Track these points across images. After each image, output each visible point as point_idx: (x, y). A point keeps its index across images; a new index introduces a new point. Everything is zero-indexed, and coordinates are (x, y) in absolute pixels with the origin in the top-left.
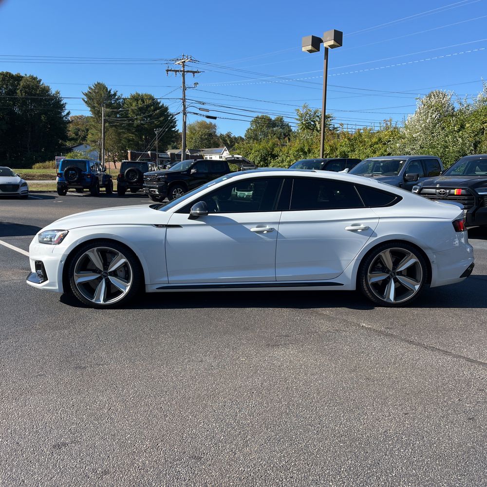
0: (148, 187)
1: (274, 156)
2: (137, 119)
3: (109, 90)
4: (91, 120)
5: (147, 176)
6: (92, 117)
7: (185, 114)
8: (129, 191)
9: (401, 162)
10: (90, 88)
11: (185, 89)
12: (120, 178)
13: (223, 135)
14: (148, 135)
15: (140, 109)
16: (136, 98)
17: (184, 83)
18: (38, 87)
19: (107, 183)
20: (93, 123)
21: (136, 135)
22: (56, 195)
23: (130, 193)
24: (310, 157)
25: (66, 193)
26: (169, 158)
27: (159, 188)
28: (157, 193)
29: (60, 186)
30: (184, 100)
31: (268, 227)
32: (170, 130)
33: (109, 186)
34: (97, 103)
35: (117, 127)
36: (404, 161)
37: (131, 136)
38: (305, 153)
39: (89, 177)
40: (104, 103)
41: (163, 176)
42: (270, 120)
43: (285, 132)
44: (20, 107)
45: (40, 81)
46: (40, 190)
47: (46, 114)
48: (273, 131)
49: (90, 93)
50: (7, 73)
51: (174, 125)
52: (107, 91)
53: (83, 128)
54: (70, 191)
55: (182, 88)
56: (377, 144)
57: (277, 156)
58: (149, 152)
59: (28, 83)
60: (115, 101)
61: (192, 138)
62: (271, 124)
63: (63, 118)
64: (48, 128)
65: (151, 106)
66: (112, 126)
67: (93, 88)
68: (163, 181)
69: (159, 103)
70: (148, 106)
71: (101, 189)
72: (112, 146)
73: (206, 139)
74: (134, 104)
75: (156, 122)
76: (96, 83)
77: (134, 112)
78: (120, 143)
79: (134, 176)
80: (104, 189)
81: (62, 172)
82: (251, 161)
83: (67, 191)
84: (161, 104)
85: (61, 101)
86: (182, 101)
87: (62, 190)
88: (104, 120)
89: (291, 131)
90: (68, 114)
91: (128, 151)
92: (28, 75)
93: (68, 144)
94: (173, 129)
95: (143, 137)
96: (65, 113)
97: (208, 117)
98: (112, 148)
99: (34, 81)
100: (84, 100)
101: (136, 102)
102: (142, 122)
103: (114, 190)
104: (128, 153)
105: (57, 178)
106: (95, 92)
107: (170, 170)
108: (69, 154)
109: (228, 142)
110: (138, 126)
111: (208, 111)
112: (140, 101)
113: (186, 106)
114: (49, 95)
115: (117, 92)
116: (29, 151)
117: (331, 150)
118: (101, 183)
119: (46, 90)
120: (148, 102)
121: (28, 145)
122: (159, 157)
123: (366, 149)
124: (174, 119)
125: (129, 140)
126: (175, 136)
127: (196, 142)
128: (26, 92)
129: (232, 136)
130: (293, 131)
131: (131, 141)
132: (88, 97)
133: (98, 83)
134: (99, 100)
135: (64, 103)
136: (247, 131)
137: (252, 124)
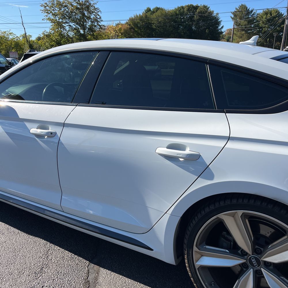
2: (265, 27)
3: (248, 9)
10: (236, 9)
14: (271, 38)
15: (268, 20)
16: (267, 13)
18: (207, 12)
31: (50, 130)
34: (239, 18)
45: (209, 8)
47: (209, 28)
49: (236, 12)
50: (191, 5)
59: (201, 10)
60: (251, 16)
63: (218, 30)
65: (277, 17)
67: (238, 8)
70: (275, 17)
74: (264, 17)
75: (278, 28)
76: (241, 5)
77: (263, 23)
85: (219, 19)
90: (222, 27)
92: (202, 5)
95: (268, 40)
96: (220, 27)
99: (205, 8)
100: (231, 17)
101: (266, 16)
102: (268, 29)
106: (239, 11)
110: (265, 32)
112: (269, 14)
114: (212, 16)
115: (253, 9)
119: (211, 13)
120: (274, 14)
128: (199, 16)
132: (234, 15)
133: (242, 5)
134: (241, 16)
135: (221, 20)
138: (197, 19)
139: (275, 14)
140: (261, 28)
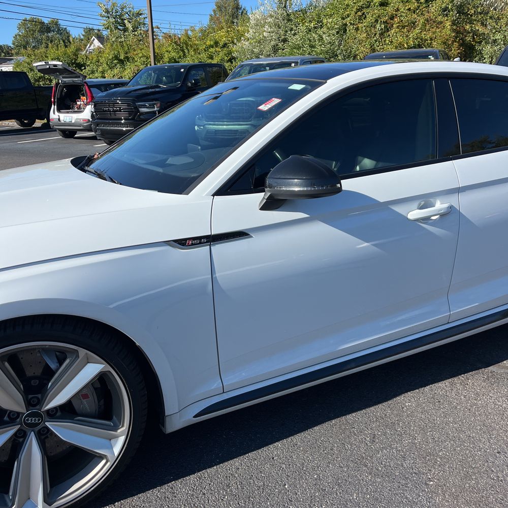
9: (293, 65)
36: (296, 63)
42: (42, 23)
48: (48, 37)
57: (84, 65)
62: (45, 28)
136: (14, 37)
137: (19, 28)
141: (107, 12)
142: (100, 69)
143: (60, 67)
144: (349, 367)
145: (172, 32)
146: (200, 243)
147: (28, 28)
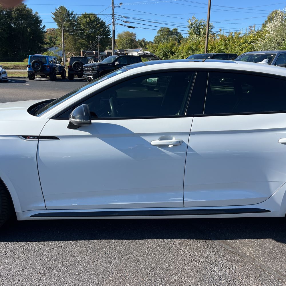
0: (86, 75)
1: (173, 53)
2: (86, 30)
3: (68, 11)
4: (58, 31)
5: (86, 67)
6: (58, 29)
7: (114, 25)
8: (76, 77)
9: (272, 56)
10: (56, 10)
11: (113, 7)
12: (70, 68)
13: (140, 40)
14: (93, 40)
15: (88, 24)
16: (85, 16)
17: (113, 3)
18: (25, 10)
19: (62, 71)
20: (59, 33)
21: (86, 40)
22: (28, 79)
23: (78, 78)
24: (197, 53)
25: (34, 79)
26: (106, 55)
27: (93, 76)
28: (92, 79)
29: (30, 74)
30: (113, 15)
31: (174, 140)
32: (107, 37)
33: (63, 73)
34: (61, 20)
35: (74, 35)
36: (275, 55)
37: (82, 41)
38: (193, 51)
39: (48, 67)
40: (65, 20)
41: (96, 67)
42: (169, 31)
43: (179, 38)
44: (15, 23)
45: (26, 6)
46: (18, 76)
47: (30, 27)
49: (56, 13)
51: (109, 34)
52: (67, 11)
53: (55, 36)
54: (37, 77)
55: (112, 7)
56: (244, 44)
58: (94, 52)
59: (19, 7)
60: (72, 18)
61: (121, 43)
62: (170, 33)
63: (41, 29)
64: (32, 36)
65: (95, 21)
66: (70, 35)
67: (58, 10)
68: (96, 71)
69: (100, 20)
70: (93, 22)
71: (57, 76)
72: (71, 48)
73: (130, 43)
74: (84, 20)
75: (98, 32)
77: (84, 26)
78: (76, 45)
79: (79, 67)
80: (60, 76)
81: (30, 64)
82: (157, 56)
83: (34, 77)
84: (101, 20)
85: (39, 18)
86: (112, 15)
87: (31, 76)
88: (63, 29)
89: (182, 37)
90: (44, 27)
91: (81, 51)
93: (45, 46)
94: (109, 37)
95: (91, 42)
96: (42, 26)
97: (129, 27)
98: (71, 49)
99: (22, 6)
100: (53, 18)
102: (90, 32)
103: (67, 76)
104: (81, 52)
105: (28, 68)
106: (59, 12)
107: (101, 63)
108: (46, 53)
109: (143, 45)
110: (87, 35)
111: (129, 22)
112: (88, 18)
113: (115, 19)
114: (32, 15)
115: (73, 12)
116: (21, 51)
117: (212, 48)
118: (57, 72)
119: (30, 11)
120: (92, 18)
121: (20, 47)
122: (100, 55)
123: (236, 47)
124: (109, 30)
125: (82, 44)
126: (110, 41)
127: (123, 45)
129: (146, 41)
130: (184, 37)
131: (83, 44)
132: (55, 16)
133: (61, 6)
134: (62, 18)
135: (41, 20)
136: (155, 38)
137: (158, 33)
138: (16, 17)
139: (94, 19)
140: (83, 30)
141: (192, 24)
142: (182, 55)
143: (149, 54)
144: (114, 215)
145: (222, 34)
146: (34, 138)
147: (162, 33)
